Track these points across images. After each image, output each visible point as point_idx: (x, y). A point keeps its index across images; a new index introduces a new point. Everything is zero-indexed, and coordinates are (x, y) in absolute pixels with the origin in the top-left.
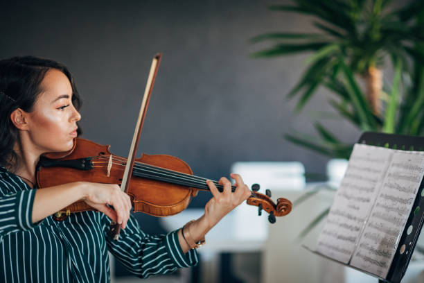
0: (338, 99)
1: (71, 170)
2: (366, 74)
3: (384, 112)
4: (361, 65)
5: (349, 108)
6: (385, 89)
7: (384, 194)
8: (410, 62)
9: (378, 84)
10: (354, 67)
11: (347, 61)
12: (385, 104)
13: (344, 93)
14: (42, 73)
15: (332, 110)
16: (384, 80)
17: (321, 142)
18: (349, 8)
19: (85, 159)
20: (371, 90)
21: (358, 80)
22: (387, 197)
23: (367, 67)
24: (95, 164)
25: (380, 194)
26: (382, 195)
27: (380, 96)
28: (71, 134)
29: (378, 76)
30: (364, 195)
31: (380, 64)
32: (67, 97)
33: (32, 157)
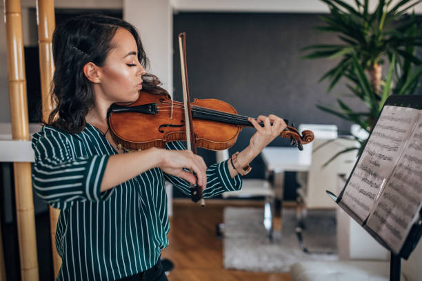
0: (354, 85)
1: (138, 114)
2: (372, 69)
3: (382, 93)
4: (369, 63)
5: (360, 90)
6: (383, 79)
7: (408, 155)
8: (402, 59)
9: (379, 75)
10: (364, 65)
11: (360, 62)
12: (382, 87)
13: (357, 81)
14: (113, 31)
15: (350, 92)
16: (382, 72)
17: (341, 111)
18: (364, 28)
19: (151, 104)
20: (374, 79)
21: (366, 73)
22: (411, 159)
23: (372, 64)
24: (160, 109)
25: (404, 155)
26: (406, 156)
27: (380, 83)
28: (137, 86)
29: (379, 69)
30: (386, 153)
31: (381, 62)
32: (134, 53)
33: (104, 105)
